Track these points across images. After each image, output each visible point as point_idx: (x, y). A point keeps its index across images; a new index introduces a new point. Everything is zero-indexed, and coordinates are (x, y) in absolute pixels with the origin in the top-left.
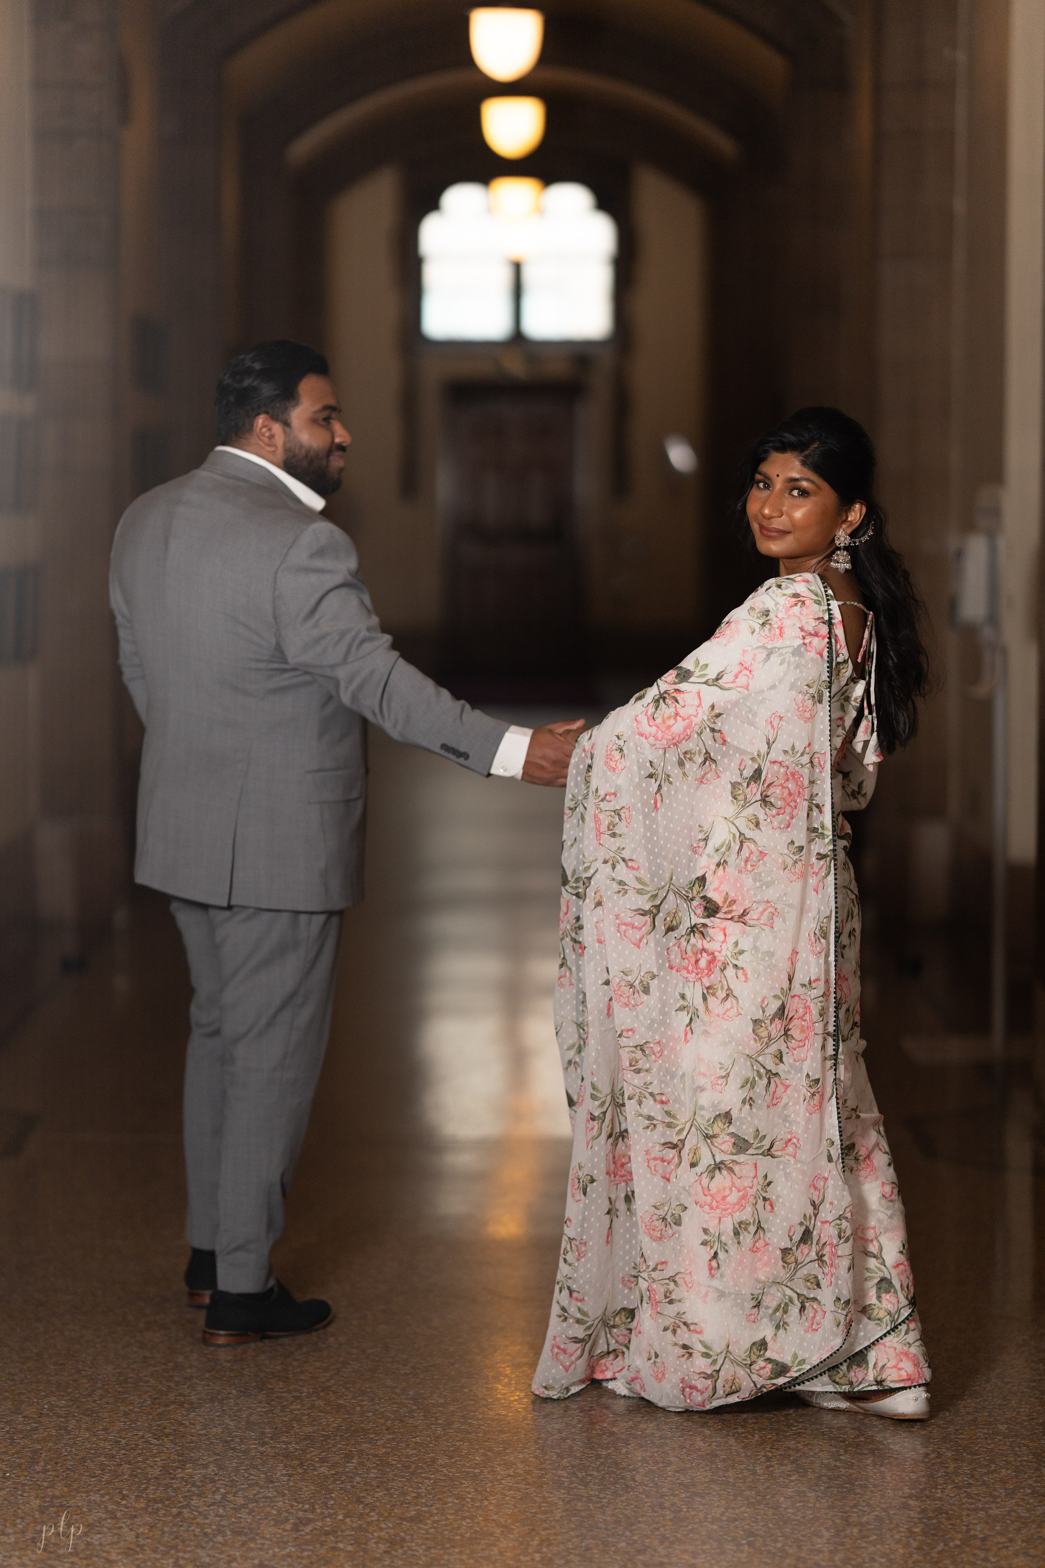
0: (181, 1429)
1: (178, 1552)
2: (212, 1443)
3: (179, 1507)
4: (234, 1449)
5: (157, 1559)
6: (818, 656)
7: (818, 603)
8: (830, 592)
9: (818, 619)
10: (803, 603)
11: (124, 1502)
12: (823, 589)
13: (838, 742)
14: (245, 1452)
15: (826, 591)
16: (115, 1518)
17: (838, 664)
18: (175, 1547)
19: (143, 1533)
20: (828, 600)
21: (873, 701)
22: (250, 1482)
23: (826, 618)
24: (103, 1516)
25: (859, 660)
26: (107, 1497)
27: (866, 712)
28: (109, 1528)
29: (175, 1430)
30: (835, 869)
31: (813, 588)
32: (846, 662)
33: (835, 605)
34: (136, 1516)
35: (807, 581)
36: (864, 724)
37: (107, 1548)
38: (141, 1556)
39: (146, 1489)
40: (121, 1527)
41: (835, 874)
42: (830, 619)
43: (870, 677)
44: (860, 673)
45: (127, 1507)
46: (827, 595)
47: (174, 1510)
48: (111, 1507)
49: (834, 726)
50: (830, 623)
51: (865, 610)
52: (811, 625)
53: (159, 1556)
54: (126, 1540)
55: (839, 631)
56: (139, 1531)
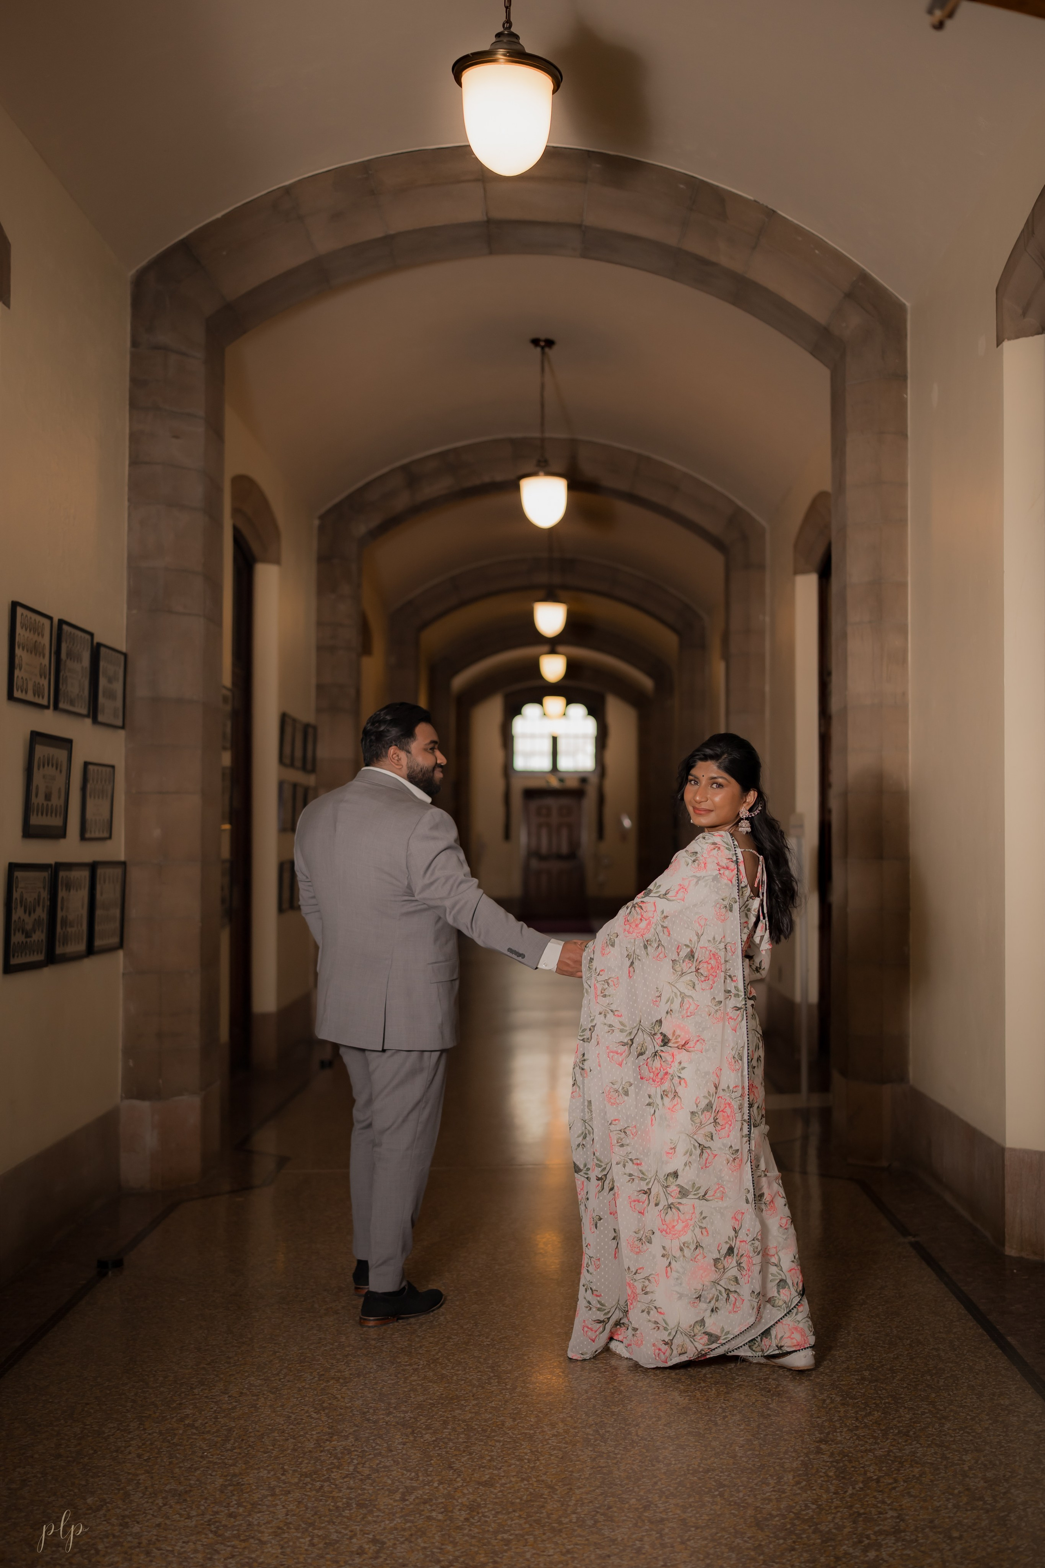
0: (335, 1403)
1: (314, 1529)
2: (354, 1415)
3: (322, 1481)
4: (368, 1420)
5: (298, 1538)
6: (730, 882)
7: (729, 849)
8: (736, 843)
9: (729, 859)
10: (719, 848)
11: (283, 1478)
12: (731, 841)
13: (745, 937)
14: (375, 1422)
15: (733, 842)
16: (273, 1495)
17: (742, 887)
18: (312, 1524)
19: (292, 1510)
20: (735, 848)
21: (765, 911)
22: (376, 1452)
23: (734, 859)
24: (267, 1493)
25: (756, 886)
26: (272, 1473)
27: (761, 918)
28: (268, 1506)
29: (330, 1404)
30: (747, 1016)
31: (725, 840)
32: (746, 886)
33: (739, 851)
34: (289, 1492)
35: (722, 836)
36: (760, 925)
37: (262, 1528)
38: (286, 1535)
39: (301, 1463)
40: (277, 1505)
41: (747, 1019)
42: (737, 859)
43: (763, 896)
44: (756, 893)
45: (285, 1483)
46: (734, 845)
47: (319, 1483)
48: (273, 1483)
49: (742, 927)
50: (737, 862)
51: (757, 854)
52: (724, 863)
53: (299, 1535)
54: (278, 1519)
55: (742, 868)
56: (289, 1508)
